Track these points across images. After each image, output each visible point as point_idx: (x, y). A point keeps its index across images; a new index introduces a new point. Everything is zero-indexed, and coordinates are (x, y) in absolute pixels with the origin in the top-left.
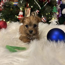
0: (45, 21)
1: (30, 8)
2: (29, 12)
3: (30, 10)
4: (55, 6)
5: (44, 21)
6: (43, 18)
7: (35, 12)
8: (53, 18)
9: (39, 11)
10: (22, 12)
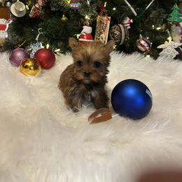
0: (147, 48)
1: (109, 16)
2: (106, 25)
3: (109, 22)
4: (176, 6)
5: (143, 49)
6: (143, 42)
7: (121, 25)
8: (170, 39)
9: (132, 21)
10: (90, 26)
